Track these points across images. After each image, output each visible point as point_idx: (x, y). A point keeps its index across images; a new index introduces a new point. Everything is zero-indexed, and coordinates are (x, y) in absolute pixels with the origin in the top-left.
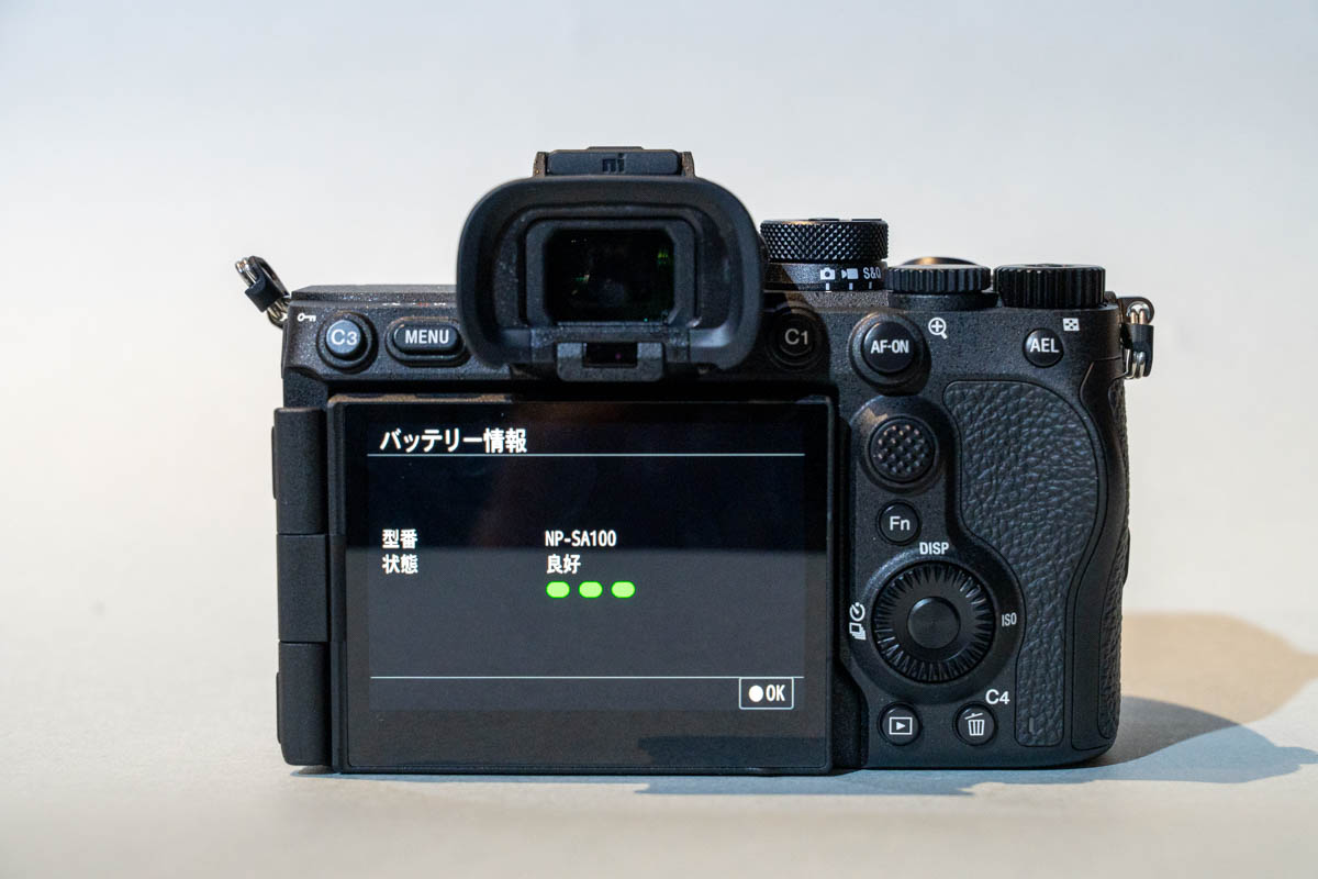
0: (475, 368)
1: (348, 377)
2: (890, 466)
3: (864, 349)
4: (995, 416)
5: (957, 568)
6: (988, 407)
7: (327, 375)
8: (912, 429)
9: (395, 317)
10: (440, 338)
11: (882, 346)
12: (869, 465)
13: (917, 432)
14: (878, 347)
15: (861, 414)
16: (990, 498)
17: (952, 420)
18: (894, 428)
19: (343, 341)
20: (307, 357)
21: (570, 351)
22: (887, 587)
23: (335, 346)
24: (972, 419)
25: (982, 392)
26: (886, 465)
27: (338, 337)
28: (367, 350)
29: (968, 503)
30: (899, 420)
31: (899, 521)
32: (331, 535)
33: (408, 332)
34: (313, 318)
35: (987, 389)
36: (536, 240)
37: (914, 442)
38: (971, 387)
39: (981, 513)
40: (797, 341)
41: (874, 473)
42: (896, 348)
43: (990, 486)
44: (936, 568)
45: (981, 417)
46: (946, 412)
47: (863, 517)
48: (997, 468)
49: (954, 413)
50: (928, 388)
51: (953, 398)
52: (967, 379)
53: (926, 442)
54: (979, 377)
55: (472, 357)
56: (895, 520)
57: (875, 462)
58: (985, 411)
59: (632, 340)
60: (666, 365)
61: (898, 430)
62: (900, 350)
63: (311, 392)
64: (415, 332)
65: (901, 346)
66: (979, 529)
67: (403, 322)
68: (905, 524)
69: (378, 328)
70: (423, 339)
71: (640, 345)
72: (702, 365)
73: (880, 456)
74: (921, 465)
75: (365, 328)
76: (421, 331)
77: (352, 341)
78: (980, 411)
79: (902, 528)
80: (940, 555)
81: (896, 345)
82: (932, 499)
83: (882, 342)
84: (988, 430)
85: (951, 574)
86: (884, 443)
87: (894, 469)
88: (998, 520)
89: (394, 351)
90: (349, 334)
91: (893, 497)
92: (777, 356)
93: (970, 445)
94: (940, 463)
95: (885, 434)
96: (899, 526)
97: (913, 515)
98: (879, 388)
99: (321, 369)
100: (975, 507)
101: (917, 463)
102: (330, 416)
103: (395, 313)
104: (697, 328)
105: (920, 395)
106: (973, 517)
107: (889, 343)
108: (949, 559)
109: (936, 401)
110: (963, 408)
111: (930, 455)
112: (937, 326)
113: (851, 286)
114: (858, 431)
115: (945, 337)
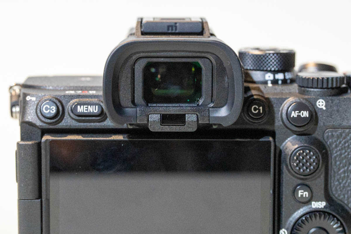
0: (109, 123)
1: (51, 127)
2: (300, 169)
3: (288, 115)
4: (347, 145)
5: (329, 214)
6: (344, 141)
7: (41, 126)
8: (310, 152)
9: (72, 99)
10: (93, 110)
11: (297, 114)
12: (290, 168)
13: (312, 153)
14: (294, 114)
15: (286, 144)
16: (344, 182)
17: (327, 147)
18: (301, 151)
19: (49, 111)
20: (31, 117)
21: (155, 118)
22: (297, 223)
23: (45, 113)
24: (336, 146)
25: (341, 134)
26: (298, 168)
27: (47, 109)
28: (59, 115)
29: (334, 184)
30: (304, 147)
31: (303, 192)
32: (43, 200)
33: (79, 107)
34: (34, 99)
35: (344, 132)
36: (139, 67)
37: (310, 158)
38: (336, 132)
39: (340, 188)
40: (257, 111)
41: (292, 171)
42: (303, 115)
43: (345, 176)
44: (320, 214)
45: (341, 145)
46: (325, 143)
47: (286, 191)
48: (348, 168)
49: (328, 143)
50: (317, 132)
51: (328, 137)
52: (334, 128)
53: (316, 157)
54: (340, 127)
55: (108, 119)
56: (301, 192)
57: (292, 166)
58: (342, 142)
59: (183, 113)
60: (198, 125)
61: (303, 152)
62: (304, 116)
63: (33, 133)
64: (82, 106)
65: (305, 114)
66: (339, 196)
67: (76, 102)
68: (306, 194)
69: (64, 104)
70: (86, 110)
71: (186, 115)
72: (215, 124)
73: (295, 164)
74: (314, 168)
75: (59, 104)
76: (85, 106)
77: (53, 111)
78: (340, 143)
79: (304, 196)
80: (322, 208)
81: (303, 113)
82: (318, 183)
83: (296, 112)
84: (344, 151)
85: (327, 216)
86: (297, 158)
87: (302, 170)
88: (348, 192)
89: (72, 115)
90: (51, 108)
91: (300, 182)
92: (248, 118)
93: (335, 157)
94: (322, 166)
95: (297, 154)
96: (303, 195)
97: (310, 190)
98: (295, 132)
99: (38, 123)
100: (337, 185)
101: (312, 167)
102: (43, 146)
103: (72, 97)
104: (212, 107)
105: (313, 135)
106: (336, 190)
107: (300, 112)
108: (325, 210)
109: (320, 138)
110: (332, 141)
111: (318, 164)
112: (321, 104)
113: (280, 82)
114: (284, 152)
115: (324, 108)
